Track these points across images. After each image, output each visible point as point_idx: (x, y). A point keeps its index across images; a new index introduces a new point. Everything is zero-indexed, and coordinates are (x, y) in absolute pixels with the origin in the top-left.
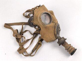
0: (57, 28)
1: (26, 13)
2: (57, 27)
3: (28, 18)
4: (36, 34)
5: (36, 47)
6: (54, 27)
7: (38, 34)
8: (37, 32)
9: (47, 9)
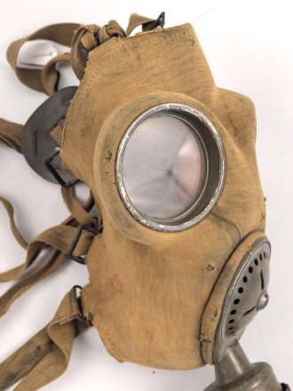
0: (238, 283)
1: (41, 46)
2: (244, 271)
3: (41, 89)
4: (58, 253)
5: (24, 363)
6: (214, 273)
7: (71, 257)
8: (69, 241)
9: (206, 72)
